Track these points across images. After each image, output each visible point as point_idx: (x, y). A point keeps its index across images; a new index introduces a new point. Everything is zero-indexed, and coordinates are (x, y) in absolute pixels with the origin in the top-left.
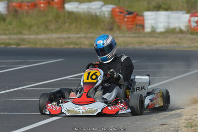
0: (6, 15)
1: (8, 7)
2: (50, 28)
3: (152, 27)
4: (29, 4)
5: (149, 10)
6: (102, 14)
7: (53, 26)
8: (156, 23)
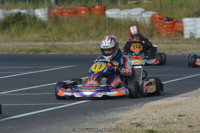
0: (47, 21)
1: (49, 14)
2: (90, 34)
3: (191, 33)
4: (70, 11)
5: (189, 16)
6: (142, 20)
7: (93, 33)
8: (195, 29)
